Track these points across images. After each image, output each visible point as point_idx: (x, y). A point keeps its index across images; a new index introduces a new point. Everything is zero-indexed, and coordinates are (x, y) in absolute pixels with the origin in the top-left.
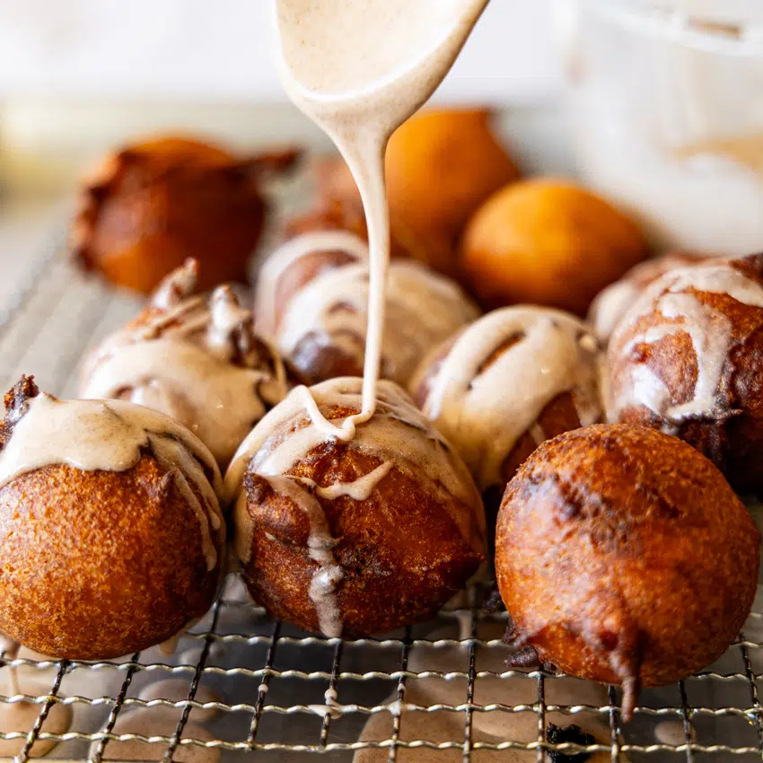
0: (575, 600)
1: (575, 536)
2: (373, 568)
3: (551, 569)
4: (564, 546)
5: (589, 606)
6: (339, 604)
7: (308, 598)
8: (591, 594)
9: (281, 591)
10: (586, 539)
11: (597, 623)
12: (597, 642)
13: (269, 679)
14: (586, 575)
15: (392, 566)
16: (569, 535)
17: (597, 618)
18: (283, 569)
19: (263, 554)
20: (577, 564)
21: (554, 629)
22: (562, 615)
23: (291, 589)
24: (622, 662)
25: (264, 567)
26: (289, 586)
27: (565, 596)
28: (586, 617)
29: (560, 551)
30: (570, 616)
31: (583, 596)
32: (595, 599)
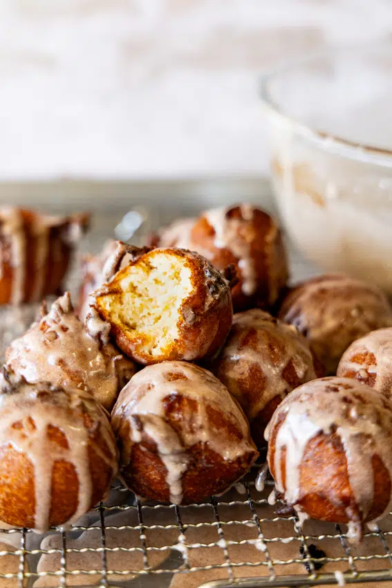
0: (325, 479)
1: (324, 444)
2: (203, 464)
3: (310, 463)
4: (317, 449)
5: (333, 483)
6: (183, 486)
7: (165, 483)
8: (334, 476)
9: (149, 480)
10: (330, 445)
11: (338, 491)
12: (340, 502)
13: (143, 530)
14: (331, 465)
15: (212, 461)
16: (320, 444)
17: (338, 489)
18: (150, 467)
19: (138, 459)
20: (325, 460)
21: (311, 496)
22: (317, 488)
23: (155, 478)
24: (354, 513)
25: (138, 467)
26: (154, 477)
27: (319, 477)
28: (332, 488)
29: (315, 453)
30: (321, 489)
31: (330, 477)
32: (336, 479)
